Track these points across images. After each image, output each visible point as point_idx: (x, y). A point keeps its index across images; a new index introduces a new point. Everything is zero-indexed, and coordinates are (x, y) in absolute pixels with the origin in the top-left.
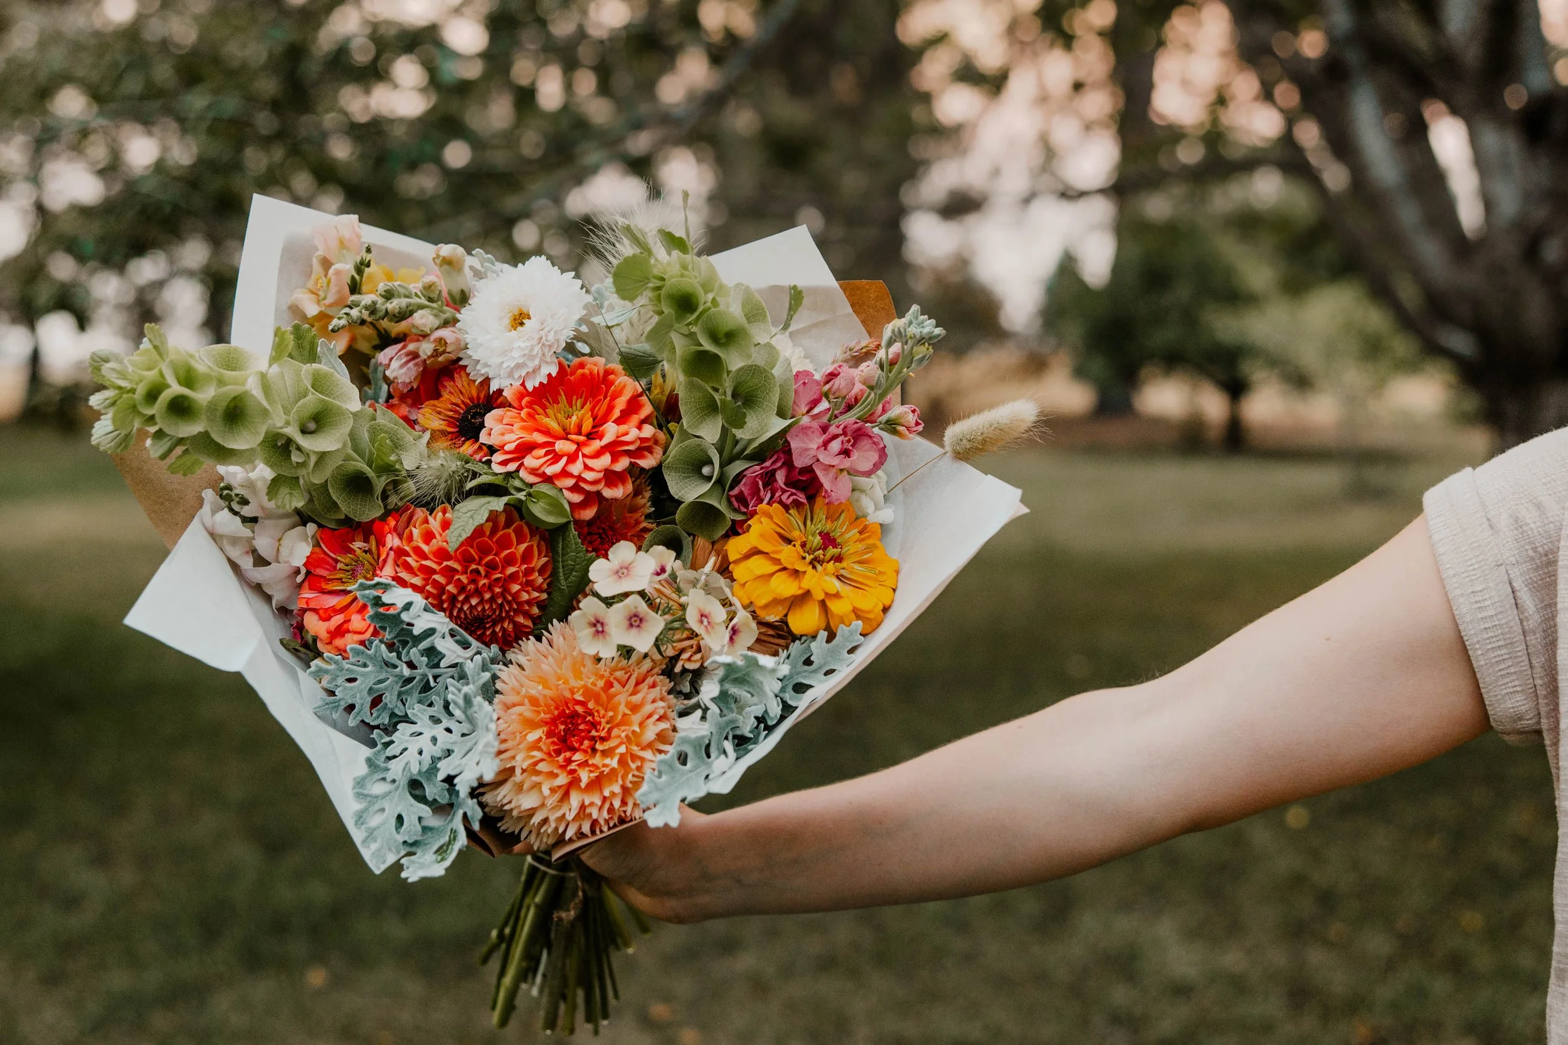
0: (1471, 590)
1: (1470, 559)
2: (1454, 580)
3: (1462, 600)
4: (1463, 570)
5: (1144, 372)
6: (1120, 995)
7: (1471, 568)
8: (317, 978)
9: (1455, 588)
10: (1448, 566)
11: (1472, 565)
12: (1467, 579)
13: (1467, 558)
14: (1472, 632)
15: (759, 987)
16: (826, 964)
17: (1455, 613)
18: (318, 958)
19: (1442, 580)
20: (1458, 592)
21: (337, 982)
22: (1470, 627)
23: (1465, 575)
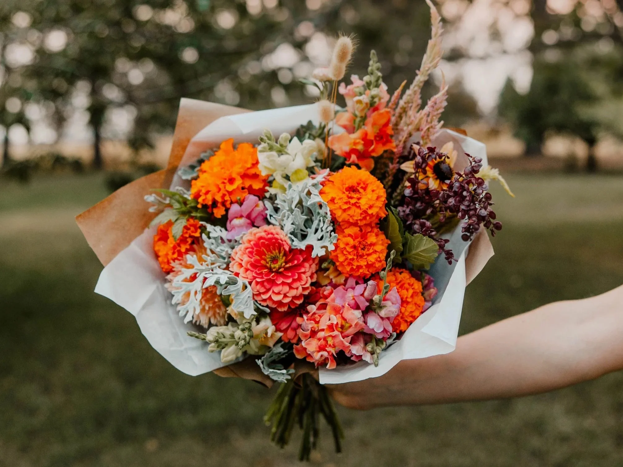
5: (546, 134)
6: (535, 442)
15: (364, 443)
16: (395, 431)
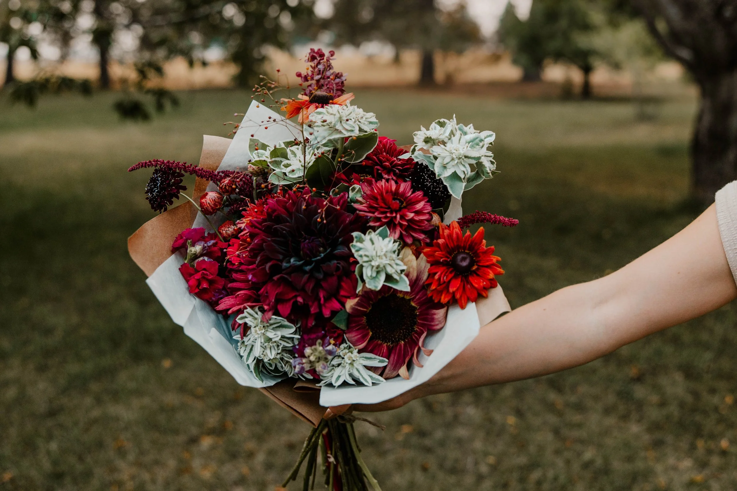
0: (734, 248)
1: (735, 234)
2: (727, 243)
3: (730, 252)
4: (731, 239)
5: (545, 62)
7: (735, 238)
8: (167, 364)
9: (728, 247)
10: (725, 236)
11: (735, 237)
12: (733, 243)
13: (733, 233)
14: (734, 265)
17: (727, 257)
18: (167, 355)
19: (722, 243)
20: (729, 248)
21: (176, 365)
22: (733, 263)
23: (732, 241)
